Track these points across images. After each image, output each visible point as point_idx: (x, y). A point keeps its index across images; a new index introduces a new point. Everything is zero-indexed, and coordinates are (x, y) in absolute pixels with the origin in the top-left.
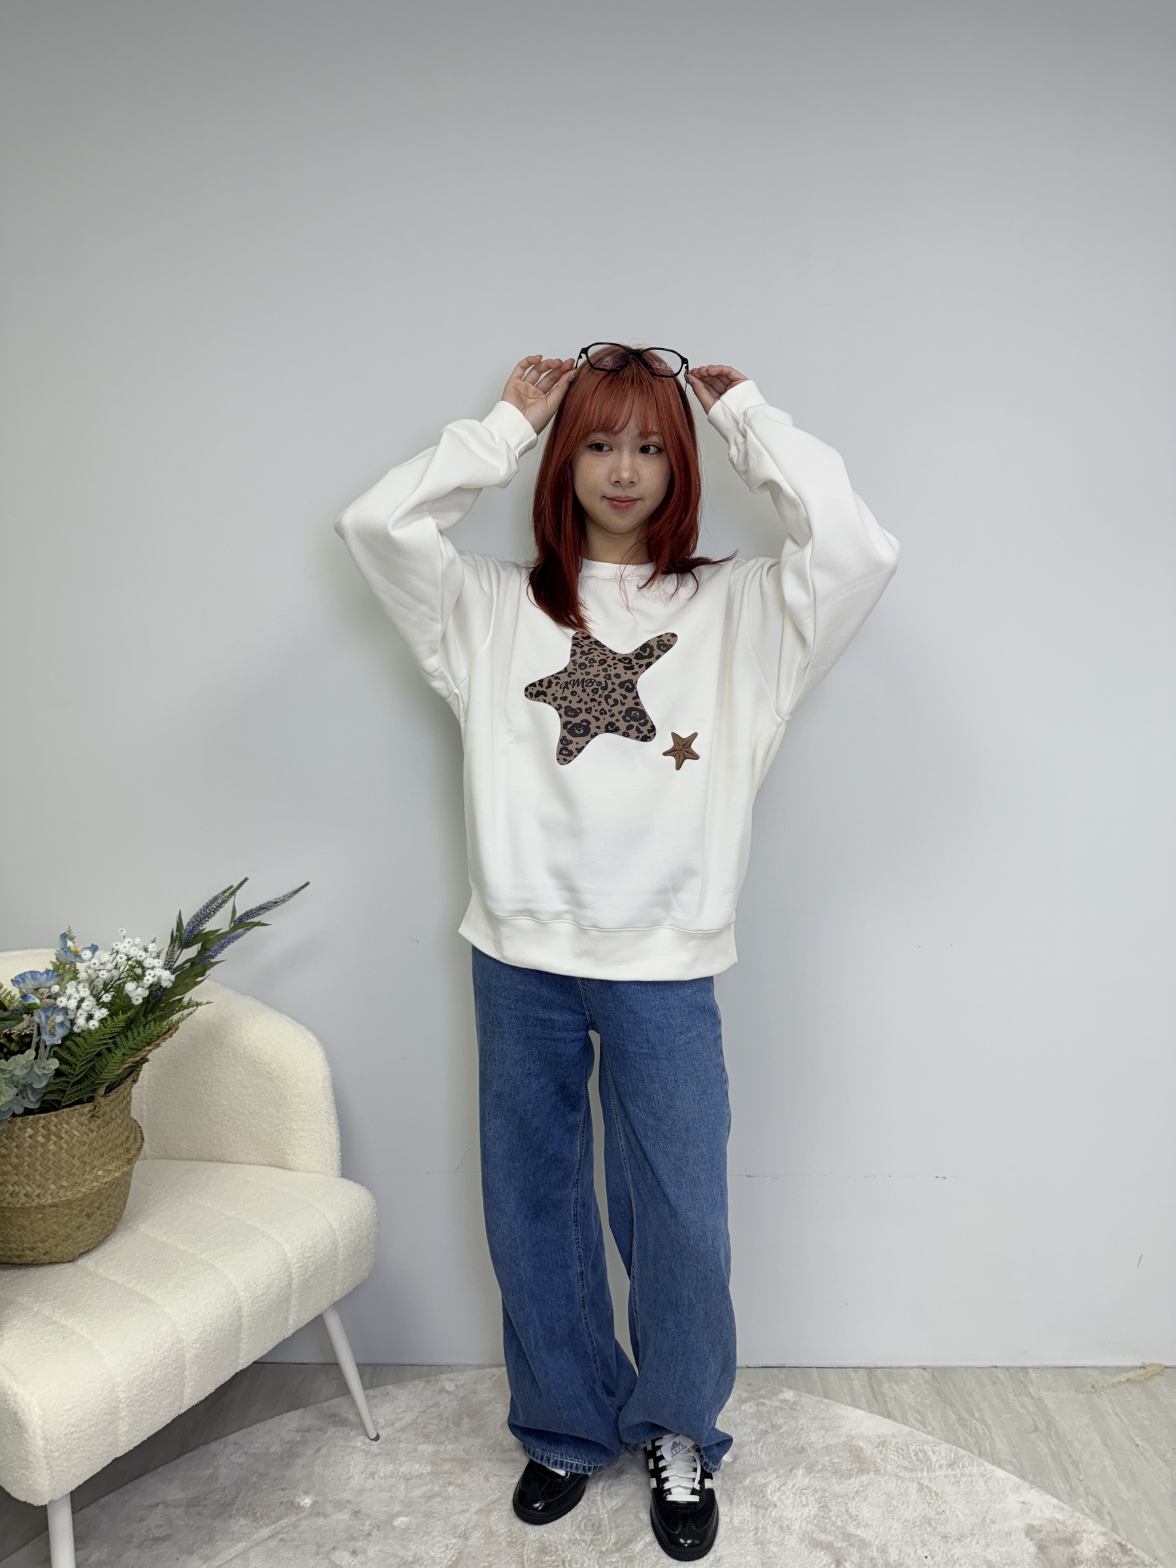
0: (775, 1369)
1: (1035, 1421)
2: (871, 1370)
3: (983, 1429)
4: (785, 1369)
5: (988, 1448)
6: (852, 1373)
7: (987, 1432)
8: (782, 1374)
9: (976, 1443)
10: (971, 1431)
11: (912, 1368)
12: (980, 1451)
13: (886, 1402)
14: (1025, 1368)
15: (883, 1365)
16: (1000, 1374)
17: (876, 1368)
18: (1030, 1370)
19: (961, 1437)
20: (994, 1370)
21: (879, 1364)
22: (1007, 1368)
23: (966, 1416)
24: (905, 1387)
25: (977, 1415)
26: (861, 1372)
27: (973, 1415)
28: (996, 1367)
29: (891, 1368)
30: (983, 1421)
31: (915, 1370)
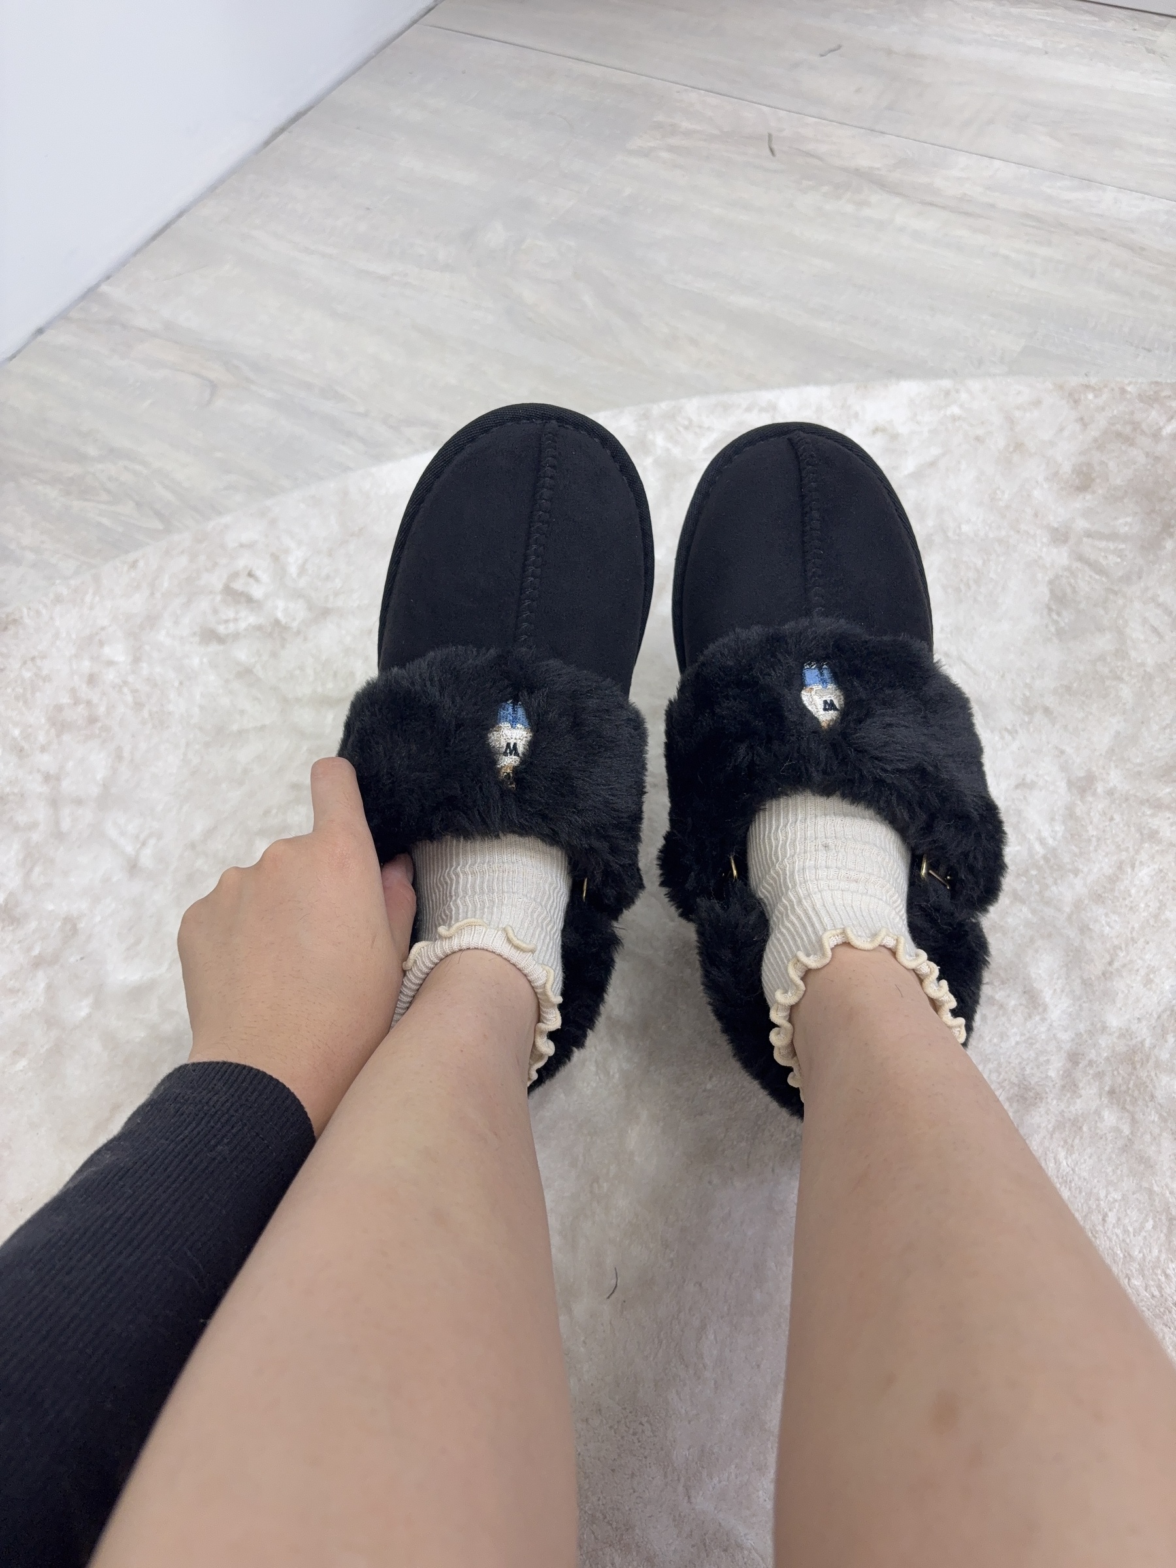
1: (197, 375)
3: (126, 468)
5: (168, 496)
7: (138, 467)
9: (139, 505)
10: (108, 492)
12: (159, 515)
14: (90, 293)
16: (60, 337)
18: (104, 288)
19: (106, 521)
20: (41, 338)
22: (63, 317)
23: (72, 469)
25: (92, 451)
27: (81, 458)
28: (40, 331)
30: (113, 453)
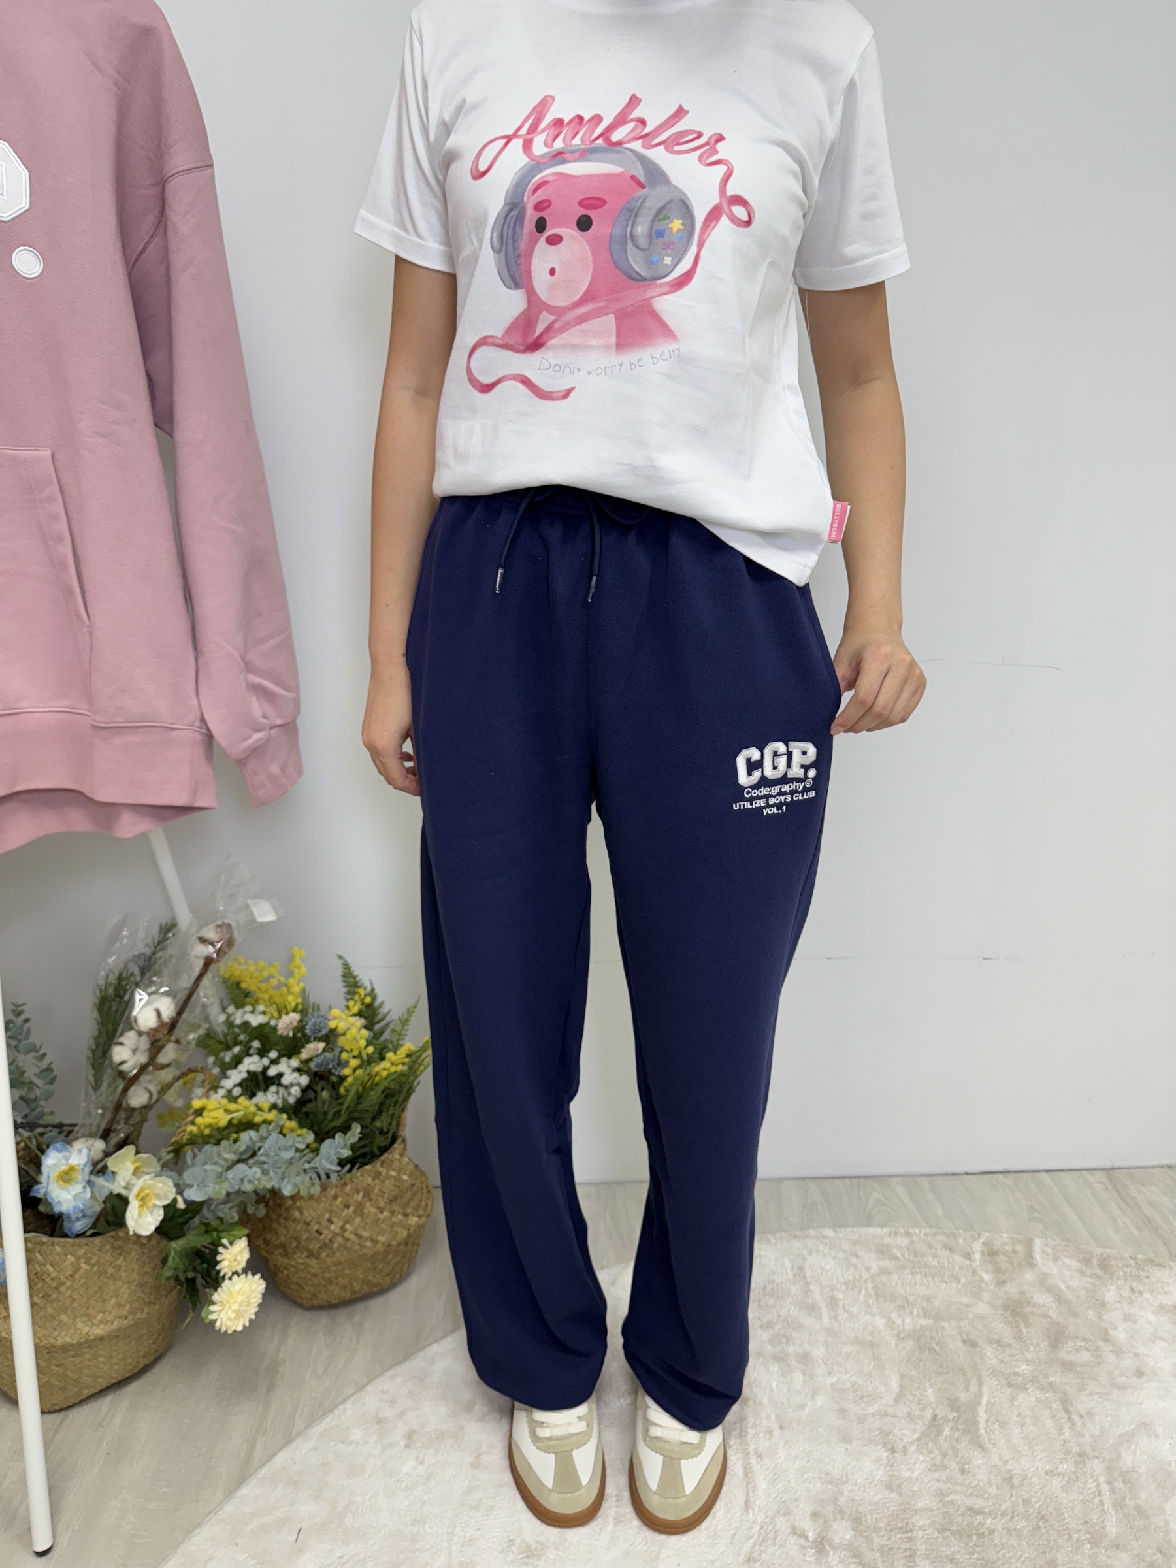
0: (1000, 1176)
2: (1109, 1170)
4: (1010, 1176)
6: (1088, 1175)
8: (1009, 1180)
11: (1154, 1167)
13: (1140, 1207)
15: (1120, 1166)
17: (1113, 1169)
21: (1117, 1164)
24: (1154, 1188)
26: (1098, 1174)
29: (1128, 1168)
31: (1157, 1169)
